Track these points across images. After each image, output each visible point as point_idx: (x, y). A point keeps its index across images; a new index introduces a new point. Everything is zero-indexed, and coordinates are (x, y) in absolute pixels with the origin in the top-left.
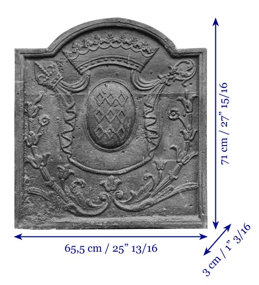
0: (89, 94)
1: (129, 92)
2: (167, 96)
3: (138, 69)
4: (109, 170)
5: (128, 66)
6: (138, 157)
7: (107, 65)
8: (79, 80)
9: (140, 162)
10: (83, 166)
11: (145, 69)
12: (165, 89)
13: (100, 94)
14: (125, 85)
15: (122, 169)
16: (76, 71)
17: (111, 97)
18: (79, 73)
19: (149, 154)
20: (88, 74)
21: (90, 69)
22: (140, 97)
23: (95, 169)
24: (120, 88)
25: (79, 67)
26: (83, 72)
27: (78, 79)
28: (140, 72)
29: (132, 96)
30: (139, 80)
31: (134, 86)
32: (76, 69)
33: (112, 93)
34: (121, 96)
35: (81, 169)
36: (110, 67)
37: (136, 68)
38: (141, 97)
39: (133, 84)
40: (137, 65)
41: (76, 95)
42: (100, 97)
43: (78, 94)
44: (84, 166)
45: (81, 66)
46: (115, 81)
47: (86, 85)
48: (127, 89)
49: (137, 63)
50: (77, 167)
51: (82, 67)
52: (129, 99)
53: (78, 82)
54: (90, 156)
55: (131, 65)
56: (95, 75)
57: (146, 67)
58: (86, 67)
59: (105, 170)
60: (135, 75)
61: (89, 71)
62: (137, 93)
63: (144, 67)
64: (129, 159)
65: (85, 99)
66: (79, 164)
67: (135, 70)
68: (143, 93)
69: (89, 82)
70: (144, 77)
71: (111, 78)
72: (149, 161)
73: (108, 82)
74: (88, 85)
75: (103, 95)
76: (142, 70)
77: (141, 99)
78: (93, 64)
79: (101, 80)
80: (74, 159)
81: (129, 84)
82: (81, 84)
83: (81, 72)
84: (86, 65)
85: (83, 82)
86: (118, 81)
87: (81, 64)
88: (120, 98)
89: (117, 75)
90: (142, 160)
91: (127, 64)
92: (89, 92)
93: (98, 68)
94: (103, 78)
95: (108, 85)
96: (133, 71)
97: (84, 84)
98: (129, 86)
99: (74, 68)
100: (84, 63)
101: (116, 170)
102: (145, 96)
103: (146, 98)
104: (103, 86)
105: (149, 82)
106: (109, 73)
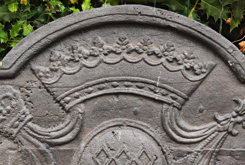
0: (82, 149)
1: (159, 145)
2: (231, 154)
3: (176, 103)
5: (157, 97)
7: (117, 94)
8: (63, 121)
11: (188, 104)
12: (226, 142)
13: (102, 150)
14: (151, 133)
16: (57, 104)
17: (124, 156)
18: (63, 108)
20: (80, 110)
21: (84, 101)
22: (180, 155)
24: (142, 138)
25: (62, 98)
26: (71, 108)
27: (61, 120)
28: (180, 109)
29: (164, 153)
30: (177, 124)
31: (168, 134)
32: (58, 102)
33: (126, 149)
34: (144, 155)
36: (121, 97)
37: (172, 101)
38: (182, 156)
39: (165, 130)
40: (173, 95)
41: (59, 150)
42: (102, 155)
43: (62, 148)
45: (67, 96)
46: (132, 124)
47: (75, 131)
48: (154, 139)
49: (173, 92)
51: (68, 98)
52: (159, 160)
53: (61, 125)
55: (163, 95)
56: (94, 112)
57: (190, 99)
58: (77, 97)
60: (170, 113)
61: (82, 105)
62: (173, 148)
63: (187, 100)
65: (75, 158)
67: (169, 104)
68: (186, 148)
69: (82, 126)
70: (186, 118)
71: (125, 119)
73: (120, 126)
74: (80, 132)
75: (110, 153)
76: (183, 105)
77: (181, 159)
78: (90, 93)
79: (105, 122)
81: (158, 130)
82: (67, 129)
83: (68, 106)
84: (77, 94)
85: (70, 125)
86: (138, 126)
87: (66, 93)
88: (142, 158)
89: (136, 113)
91: (156, 93)
92: (83, 145)
93: (99, 100)
94: (110, 118)
95: (120, 132)
96: (165, 106)
97: (72, 129)
98: (159, 135)
99: (54, 99)
100: (73, 89)
102: (189, 153)
103: (191, 157)
104: (108, 134)
105: (196, 128)
106: (120, 109)
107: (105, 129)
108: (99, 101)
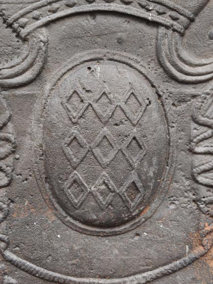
0: (47, 92)
1: (153, 86)
3: (177, 25)
4: (105, 277)
5: (150, 16)
6: (174, 247)
7: (93, 13)
8: (18, 54)
9: (178, 258)
10: (38, 268)
11: (194, 27)
13: (75, 92)
14: (142, 70)
15: (134, 274)
16: (9, 30)
17: (104, 100)
18: (18, 36)
19: (201, 241)
20: (42, 38)
21: (47, 25)
22: (182, 100)
23: (68, 274)
24: (130, 76)
25: (16, 20)
26: (29, 34)
27: (15, 52)
28: (182, 35)
29: (160, 96)
30: (179, 56)
31: (166, 71)
32: (10, 26)
33: (107, 90)
34: (133, 98)
35: (34, 275)
36: (100, 18)
37: (172, 22)
38: (184, 101)
39: (161, 65)
40: (174, 14)
41: (14, 95)
42: (75, 98)
43: (18, 92)
44: (42, 270)
45: (22, 16)
46: (116, 57)
47: (36, 68)
48: (147, 78)
49: (173, 9)
50: (23, 270)
51: (23, 20)
52: (153, 106)
53: (16, 60)
54: (56, 245)
55: (159, 14)
56: (62, 40)
57: (197, 19)
58: (36, 19)
59: (94, 277)
60: (168, 40)
61: (44, 30)
62: (173, 90)
63: (192, 20)
64: (152, 252)
65: (37, 107)
66: (28, 263)
67: (167, 27)
68: (190, 90)
69: (45, 62)
70: (191, 47)
71: (106, 50)
72: (202, 256)
73: (98, 60)
74: (43, 68)
75: (84, 95)
76: (186, 28)
77: (184, 105)
78: (54, 12)
79: (77, 55)
80: (15, 253)
81: (152, 65)
82: (24, 65)
83: (23, 32)
84: (36, 13)
85: (29, 60)
86: (123, 59)
87: (21, 12)
88: (130, 102)
89: (120, 41)
90: (184, 255)
91: (148, 10)
92: (48, 87)
93: (69, 22)
94: (84, 49)
95: (98, 68)
96: (162, 30)
97: (32, 65)
98: (153, 72)
99: (5, 22)
100: (30, 6)
101: (120, 277)
102: (194, 96)
103: (196, 102)
104: (83, 71)
105: (204, 61)
106: (99, 36)
107: (78, 65)
108: (67, 24)
